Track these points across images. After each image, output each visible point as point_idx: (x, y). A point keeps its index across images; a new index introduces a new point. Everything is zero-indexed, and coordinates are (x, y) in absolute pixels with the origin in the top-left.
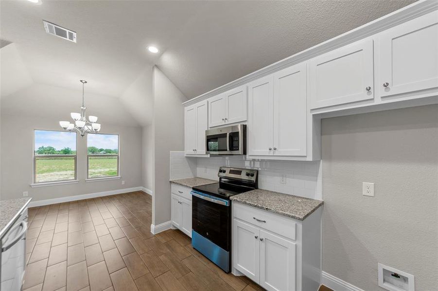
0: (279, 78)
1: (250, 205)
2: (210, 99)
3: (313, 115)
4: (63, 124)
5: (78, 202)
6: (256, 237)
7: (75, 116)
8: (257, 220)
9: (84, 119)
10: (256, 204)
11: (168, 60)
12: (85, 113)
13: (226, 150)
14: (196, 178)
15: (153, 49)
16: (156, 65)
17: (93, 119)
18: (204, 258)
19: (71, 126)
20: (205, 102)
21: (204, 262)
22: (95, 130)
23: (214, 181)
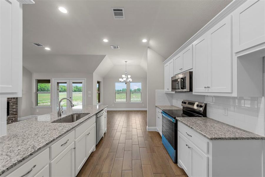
0: (211, 34)
1: (184, 124)
2: (175, 58)
3: (237, 57)
4: (120, 80)
5: (126, 111)
6: (187, 145)
7: (123, 76)
8: (188, 134)
9: (126, 76)
10: (187, 124)
11: (152, 43)
12: (126, 75)
13: (179, 89)
14: (172, 106)
15: (145, 41)
16: (148, 47)
17: (129, 76)
18: (165, 150)
19: (122, 80)
20: (172, 60)
21: (164, 152)
22: (130, 81)
23: (179, 108)
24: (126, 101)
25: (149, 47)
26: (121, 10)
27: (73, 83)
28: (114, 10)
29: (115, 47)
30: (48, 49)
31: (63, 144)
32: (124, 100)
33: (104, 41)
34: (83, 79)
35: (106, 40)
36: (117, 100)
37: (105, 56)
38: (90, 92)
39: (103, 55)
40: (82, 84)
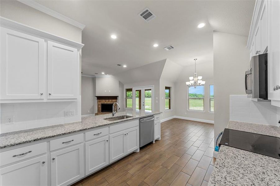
12: (196, 76)
17: (200, 78)
24: (203, 110)
25: (214, 31)
26: (147, 11)
27: (145, 90)
28: (141, 15)
29: (169, 48)
30: (125, 66)
31: (95, 134)
32: (201, 109)
33: (155, 47)
34: (152, 86)
35: (156, 45)
36: (191, 108)
37: (166, 59)
38: (157, 98)
39: (164, 60)
40: (150, 91)
